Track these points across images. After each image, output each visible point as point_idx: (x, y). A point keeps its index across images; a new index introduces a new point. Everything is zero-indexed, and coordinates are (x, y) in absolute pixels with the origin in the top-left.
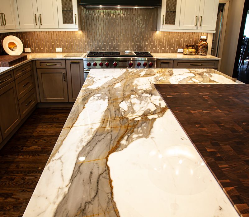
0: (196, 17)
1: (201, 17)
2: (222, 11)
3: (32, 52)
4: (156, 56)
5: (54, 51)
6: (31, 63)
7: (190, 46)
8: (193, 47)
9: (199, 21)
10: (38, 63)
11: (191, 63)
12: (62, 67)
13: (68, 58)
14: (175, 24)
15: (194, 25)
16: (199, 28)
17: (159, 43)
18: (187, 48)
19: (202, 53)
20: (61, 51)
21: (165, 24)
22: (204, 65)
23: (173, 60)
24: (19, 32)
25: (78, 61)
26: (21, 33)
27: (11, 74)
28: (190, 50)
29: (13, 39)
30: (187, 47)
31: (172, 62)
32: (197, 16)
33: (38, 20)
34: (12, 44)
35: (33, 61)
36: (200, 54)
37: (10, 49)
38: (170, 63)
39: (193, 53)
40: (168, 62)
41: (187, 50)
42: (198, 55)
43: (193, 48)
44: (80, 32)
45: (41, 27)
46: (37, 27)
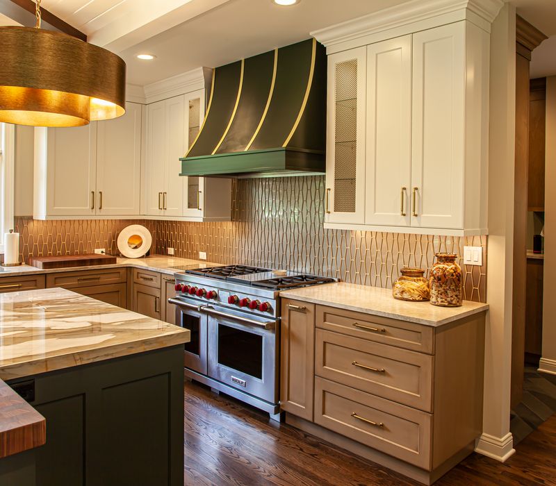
5: (197, 257)
7: (411, 273)
10: (135, 273)
11: (355, 322)
12: (157, 286)
14: (354, 210)
16: (413, 221)
18: (402, 278)
20: (205, 258)
21: (335, 210)
22: (390, 335)
23: (315, 304)
24: (151, 220)
29: (139, 230)
31: (311, 308)
33: (162, 201)
34: (137, 237)
35: (128, 268)
40: (305, 308)
45: (167, 213)
46: (163, 213)
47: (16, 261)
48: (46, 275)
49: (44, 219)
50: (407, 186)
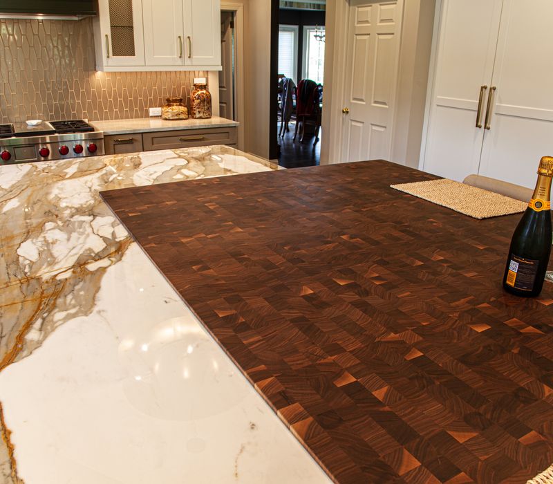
0: (179, 39)
1: (189, 37)
2: (232, 26)
4: (103, 127)
7: (175, 101)
8: (180, 102)
9: (186, 47)
11: (180, 138)
14: (134, 55)
15: (176, 56)
16: (188, 62)
17: (105, 98)
18: (169, 105)
19: (201, 115)
21: (113, 55)
22: (207, 139)
23: (142, 133)
28: (176, 108)
30: (169, 103)
31: (139, 137)
32: (179, 37)
36: (198, 115)
38: (136, 140)
39: (182, 116)
40: (132, 140)
41: (169, 109)
42: (193, 118)
43: (180, 105)
50: (182, 36)
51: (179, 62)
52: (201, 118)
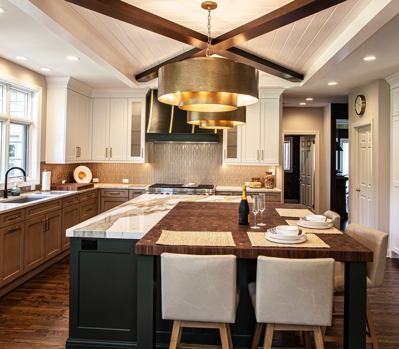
3: (100, 182)
5: (121, 182)
6: (96, 191)
7: (256, 179)
8: (258, 180)
9: (261, 155)
10: (103, 191)
12: (125, 196)
13: (131, 188)
14: (236, 158)
15: (256, 159)
16: (261, 161)
17: (225, 177)
18: (253, 181)
19: (268, 186)
20: (128, 182)
21: (227, 158)
23: (233, 192)
24: (90, 163)
25: (140, 191)
26: (92, 164)
27: (77, 198)
28: (256, 183)
29: (84, 169)
30: (253, 180)
33: (109, 152)
34: (82, 173)
35: (98, 189)
36: (266, 187)
37: (80, 178)
38: (230, 195)
39: (258, 187)
40: (228, 194)
41: (252, 183)
42: (263, 188)
43: (258, 181)
44: (148, 165)
45: (111, 159)
46: (107, 159)
47: (49, 189)
48: (80, 194)
49: (64, 163)
50: (259, 150)
51: (257, 161)
52: (268, 188)
